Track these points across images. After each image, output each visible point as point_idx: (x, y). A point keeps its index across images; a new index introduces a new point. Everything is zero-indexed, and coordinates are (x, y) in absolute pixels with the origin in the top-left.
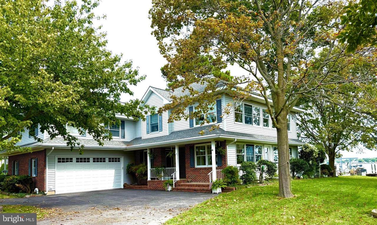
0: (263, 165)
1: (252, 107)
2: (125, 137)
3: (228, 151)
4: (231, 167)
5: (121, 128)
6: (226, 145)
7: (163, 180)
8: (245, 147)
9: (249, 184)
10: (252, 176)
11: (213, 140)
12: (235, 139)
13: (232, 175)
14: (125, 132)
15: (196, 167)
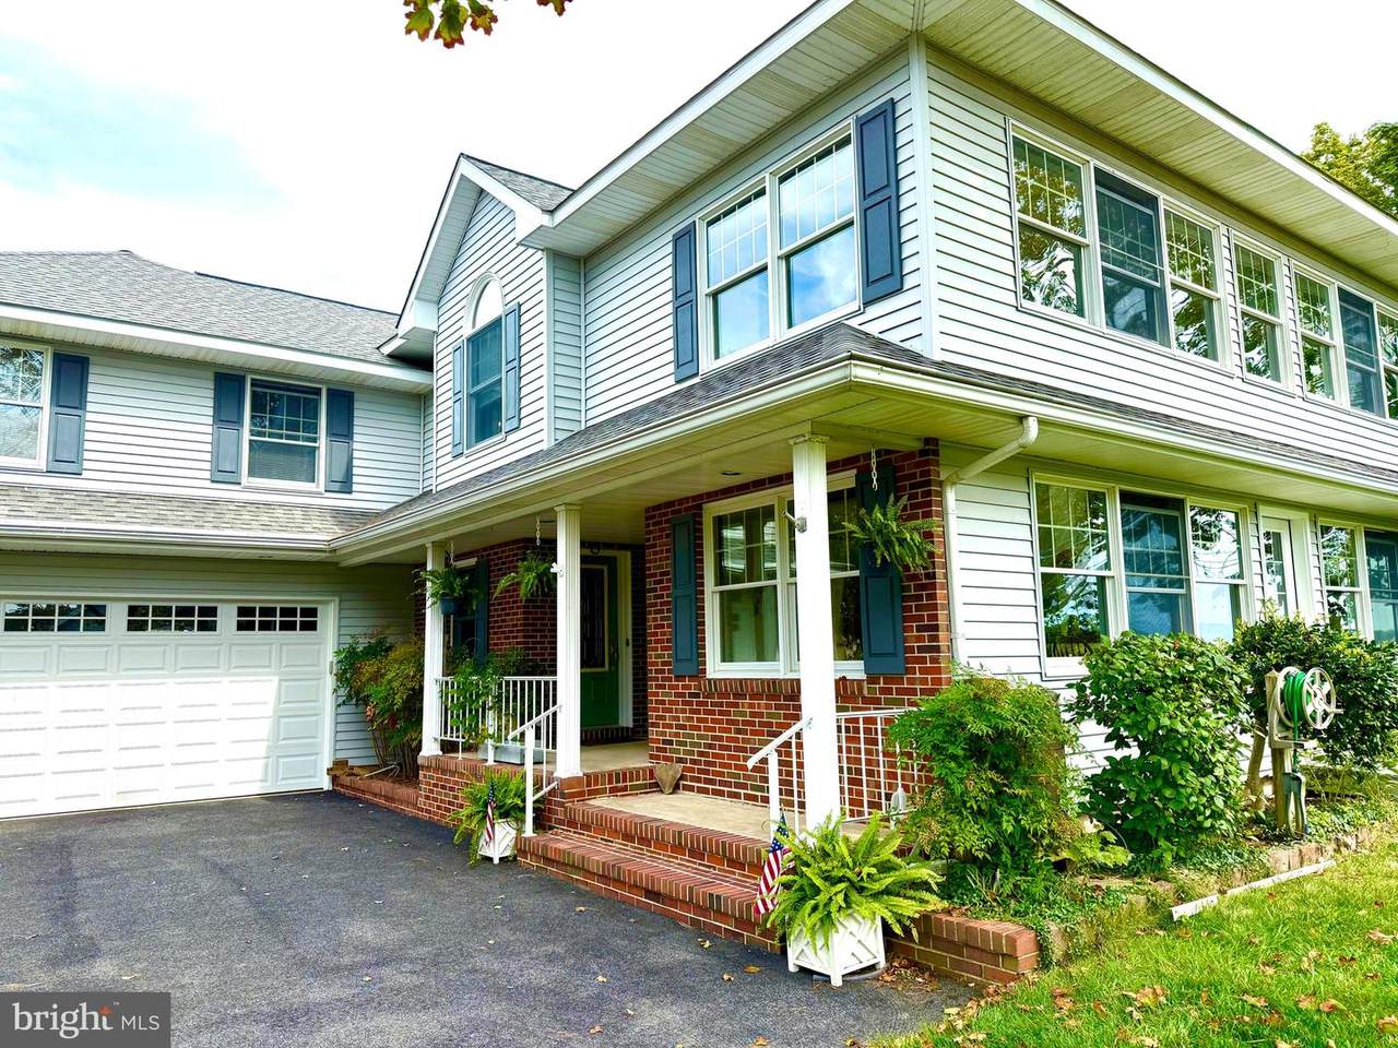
0: (1293, 670)
1: (1155, 209)
2: (355, 487)
3: (956, 543)
4: (982, 695)
5: (330, 433)
6: (941, 484)
7: (491, 762)
8: (1114, 511)
9: (1179, 860)
10: (1208, 780)
11: (807, 427)
12: (1022, 418)
13: (1005, 773)
14: (356, 454)
15: (711, 674)
